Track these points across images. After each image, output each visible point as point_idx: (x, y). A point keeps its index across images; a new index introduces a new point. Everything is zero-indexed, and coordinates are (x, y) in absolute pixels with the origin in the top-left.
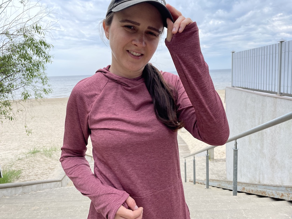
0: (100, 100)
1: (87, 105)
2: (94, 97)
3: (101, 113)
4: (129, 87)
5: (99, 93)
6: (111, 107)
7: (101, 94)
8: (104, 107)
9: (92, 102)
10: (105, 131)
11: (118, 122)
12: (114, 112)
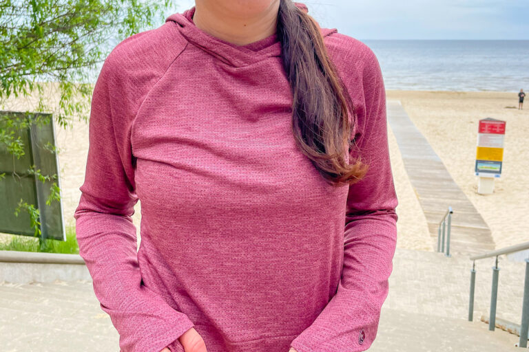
0: (161, 92)
1: (130, 101)
2: (148, 82)
3: (160, 123)
4: (234, 66)
5: (160, 73)
6: (182, 111)
7: (164, 77)
8: (167, 110)
9: (143, 94)
10: (163, 167)
11: (195, 149)
12: (189, 123)
